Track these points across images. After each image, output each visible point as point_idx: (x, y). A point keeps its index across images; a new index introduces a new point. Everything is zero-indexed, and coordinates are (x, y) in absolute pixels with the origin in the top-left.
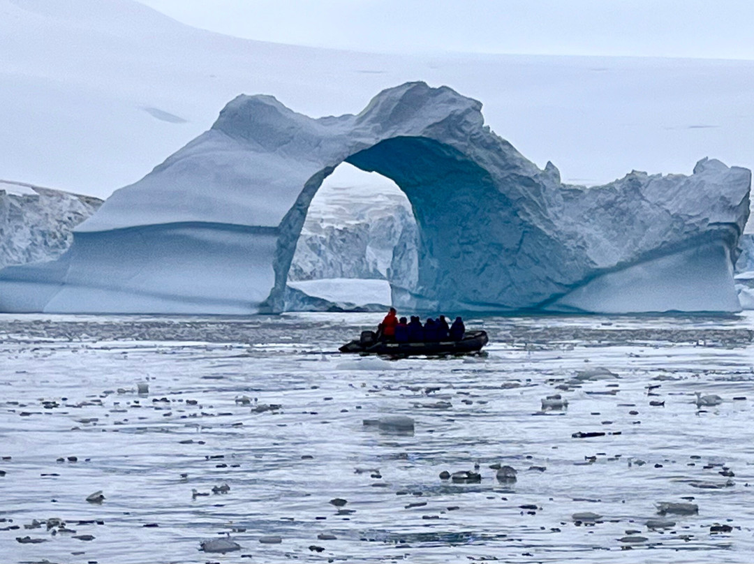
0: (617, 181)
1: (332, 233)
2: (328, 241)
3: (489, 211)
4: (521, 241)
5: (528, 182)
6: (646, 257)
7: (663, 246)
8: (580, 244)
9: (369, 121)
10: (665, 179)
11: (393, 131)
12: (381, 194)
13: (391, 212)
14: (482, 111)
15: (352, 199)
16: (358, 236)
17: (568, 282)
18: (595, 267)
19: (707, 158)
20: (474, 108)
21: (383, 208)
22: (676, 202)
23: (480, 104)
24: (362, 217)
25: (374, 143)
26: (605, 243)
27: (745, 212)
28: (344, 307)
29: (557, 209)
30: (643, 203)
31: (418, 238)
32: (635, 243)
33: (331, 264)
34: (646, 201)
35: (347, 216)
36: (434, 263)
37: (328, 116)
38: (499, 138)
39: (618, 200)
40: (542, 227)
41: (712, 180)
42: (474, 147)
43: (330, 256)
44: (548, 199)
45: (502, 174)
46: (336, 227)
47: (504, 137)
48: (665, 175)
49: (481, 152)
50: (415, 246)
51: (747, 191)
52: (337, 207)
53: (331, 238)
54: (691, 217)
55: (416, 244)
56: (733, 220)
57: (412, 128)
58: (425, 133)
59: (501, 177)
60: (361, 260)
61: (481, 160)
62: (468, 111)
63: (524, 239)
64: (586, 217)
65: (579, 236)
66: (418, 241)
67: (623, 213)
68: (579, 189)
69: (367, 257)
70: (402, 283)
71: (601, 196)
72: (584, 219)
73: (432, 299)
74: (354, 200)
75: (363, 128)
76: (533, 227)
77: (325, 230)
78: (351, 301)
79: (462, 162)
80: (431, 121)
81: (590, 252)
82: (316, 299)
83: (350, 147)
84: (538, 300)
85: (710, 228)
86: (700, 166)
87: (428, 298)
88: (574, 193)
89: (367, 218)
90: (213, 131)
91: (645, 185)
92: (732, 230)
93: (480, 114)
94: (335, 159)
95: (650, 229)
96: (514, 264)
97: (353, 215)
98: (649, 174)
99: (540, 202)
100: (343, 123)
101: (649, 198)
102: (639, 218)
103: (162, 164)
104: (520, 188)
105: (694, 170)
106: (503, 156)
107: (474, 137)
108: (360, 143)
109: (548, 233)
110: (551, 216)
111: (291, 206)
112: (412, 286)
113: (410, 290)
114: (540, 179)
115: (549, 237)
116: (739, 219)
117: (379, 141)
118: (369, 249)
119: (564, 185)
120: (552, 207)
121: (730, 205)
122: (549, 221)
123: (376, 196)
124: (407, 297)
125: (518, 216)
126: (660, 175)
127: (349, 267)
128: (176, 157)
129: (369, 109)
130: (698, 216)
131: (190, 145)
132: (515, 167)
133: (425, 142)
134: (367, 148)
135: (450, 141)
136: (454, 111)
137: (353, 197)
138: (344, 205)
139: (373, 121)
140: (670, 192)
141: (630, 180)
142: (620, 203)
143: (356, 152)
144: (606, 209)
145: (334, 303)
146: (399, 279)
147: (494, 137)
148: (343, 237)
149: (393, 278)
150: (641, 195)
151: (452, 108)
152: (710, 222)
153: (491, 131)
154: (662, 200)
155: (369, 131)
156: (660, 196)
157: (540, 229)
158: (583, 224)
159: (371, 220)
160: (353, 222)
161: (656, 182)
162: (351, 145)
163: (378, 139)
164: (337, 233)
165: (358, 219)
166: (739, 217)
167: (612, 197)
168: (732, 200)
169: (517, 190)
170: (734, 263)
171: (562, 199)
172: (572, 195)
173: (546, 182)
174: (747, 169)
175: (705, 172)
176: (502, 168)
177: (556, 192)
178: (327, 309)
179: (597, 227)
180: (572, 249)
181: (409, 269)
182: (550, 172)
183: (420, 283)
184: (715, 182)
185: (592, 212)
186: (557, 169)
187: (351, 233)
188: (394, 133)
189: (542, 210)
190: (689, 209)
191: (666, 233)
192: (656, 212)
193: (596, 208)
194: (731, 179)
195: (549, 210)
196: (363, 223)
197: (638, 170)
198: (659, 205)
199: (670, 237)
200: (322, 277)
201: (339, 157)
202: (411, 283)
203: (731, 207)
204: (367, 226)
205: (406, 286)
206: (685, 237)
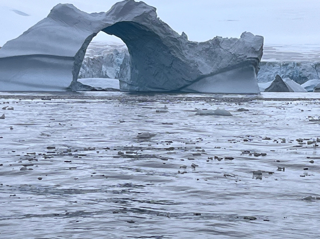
0: (210, 40)
1: (88, 60)
2: (87, 63)
3: (159, 51)
4: (172, 64)
5: (175, 40)
6: (222, 71)
7: (229, 66)
8: (196, 65)
9: (111, 15)
10: (229, 40)
11: (120, 19)
12: (108, 45)
13: (112, 52)
14: (156, 11)
15: (96, 47)
16: (99, 61)
17: (191, 80)
18: (202, 74)
19: (246, 32)
20: (153, 10)
21: (109, 50)
22: (234, 49)
23: (155, 9)
24: (101, 54)
25: (113, 24)
26: (206, 65)
27: (261, 53)
28: (97, 89)
29: (186, 51)
30: (221, 49)
31: (131, 61)
32: (218, 65)
33: (88, 72)
34: (222, 48)
35: (95, 53)
36: (137, 72)
37: (94, 12)
38: (163, 22)
39: (211, 48)
40: (180, 58)
41: (248, 40)
42: (153, 26)
43: (88, 69)
44: (183, 47)
45: (164, 37)
46: (90, 57)
47: (165, 22)
48: (229, 38)
49: (156, 28)
50: (129, 65)
51: (262, 45)
52: (90, 50)
53: (88, 62)
54: (240, 55)
55: (130, 64)
56: (256, 57)
57: (128, 18)
58: (133, 20)
59: (164, 38)
60: (100, 71)
61: (156, 31)
62: (151, 11)
63: (173, 63)
64: (198, 54)
65: (195, 62)
66: (130, 63)
67: (213, 53)
68: (195, 43)
69: (103, 70)
70: (124, 79)
71: (204, 46)
72: (197, 55)
73: (136, 86)
74: (97, 47)
75: (109, 18)
76: (177, 58)
77: (86, 59)
78: (101, 87)
79: (149, 32)
80: (136, 15)
81: (200, 69)
82: (86, 86)
83: (103, 25)
84: (179, 87)
85: (247, 60)
86: (243, 35)
87: (134, 86)
88: (193, 45)
89: (102, 54)
90: (48, 18)
91: (222, 42)
92: (256, 61)
93: (156, 12)
94: (98, 30)
95: (223, 60)
96: (169, 73)
97: (97, 53)
98: (223, 38)
99: (180, 48)
100: (101, 16)
101: (222, 47)
102: (219, 55)
103: (27, 31)
104: (172, 42)
105: (241, 36)
106: (165, 30)
107: (153, 22)
108: (108, 24)
109: (183, 60)
110: (184, 54)
111: (80, 48)
112: (128, 81)
113: (127, 82)
114: (180, 39)
115: (183, 62)
116: (259, 56)
117: (115, 23)
118: (103, 67)
119: (189, 42)
120: (184, 50)
121: (255, 51)
122: (183, 55)
123: (106, 45)
124: (126, 85)
125: (171, 54)
126: (227, 38)
127: (95, 74)
128: (33, 28)
129: (111, 10)
130: (243, 55)
131: (39, 23)
132: (170, 34)
133: (133, 24)
134: (110, 26)
135: (144, 23)
136: (145, 11)
137: (97, 46)
138: (93, 49)
139: (112, 15)
140: (232, 45)
141: (215, 40)
142: (212, 49)
143: (106, 27)
144: (206, 51)
145: (93, 87)
146: (123, 77)
147: (161, 22)
148: (93, 61)
149: (120, 77)
150: (220, 46)
151: (145, 10)
152: (248, 57)
153: (160, 20)
154: (228, 48)
155: (111, 19)
156: (227, 47)
157: (179, 59)
158: (197, 57)
159: (104, 55)
160: (97, 56)
161: (225, 41)
162: (103, 24)
163: (114, 22)
164: (90, 60)
165: (99, 55)
166: (259, 55)
167: (208, 46)
168: (256, 49)
169: (170, 43)
170: (257, 74)
171: (188, 47)
172: (192, 45)
173: (182, 40)
174: (262, 37)
175: (245, 37)
176: (165, 34)
177: (186, 44)
178: (91, 90)
179: (202, 58)
180: (192, 67)
181: (127, 74)
182: (183, 36)
183: (131, 80)
184: (249, 41)
185: (200, 52)
186: (187, 35)
187: (96, 60)
188: (121, 20)
189: (180, 51)
190: (239, 52)
191: (230, 61)
192: (226, 53)
193: (202, 51)
194: (256, 40)
195: (183, 51)
196: (101, 56)
197: (218, 36)
198: (227, 50)
199: (231, 63)
200: (84, 77)
201: (99, 29)
202: (127, 79)
203: (256, 51)
204: (103, 57)
205: (126, 81)
206: (238, 63)
